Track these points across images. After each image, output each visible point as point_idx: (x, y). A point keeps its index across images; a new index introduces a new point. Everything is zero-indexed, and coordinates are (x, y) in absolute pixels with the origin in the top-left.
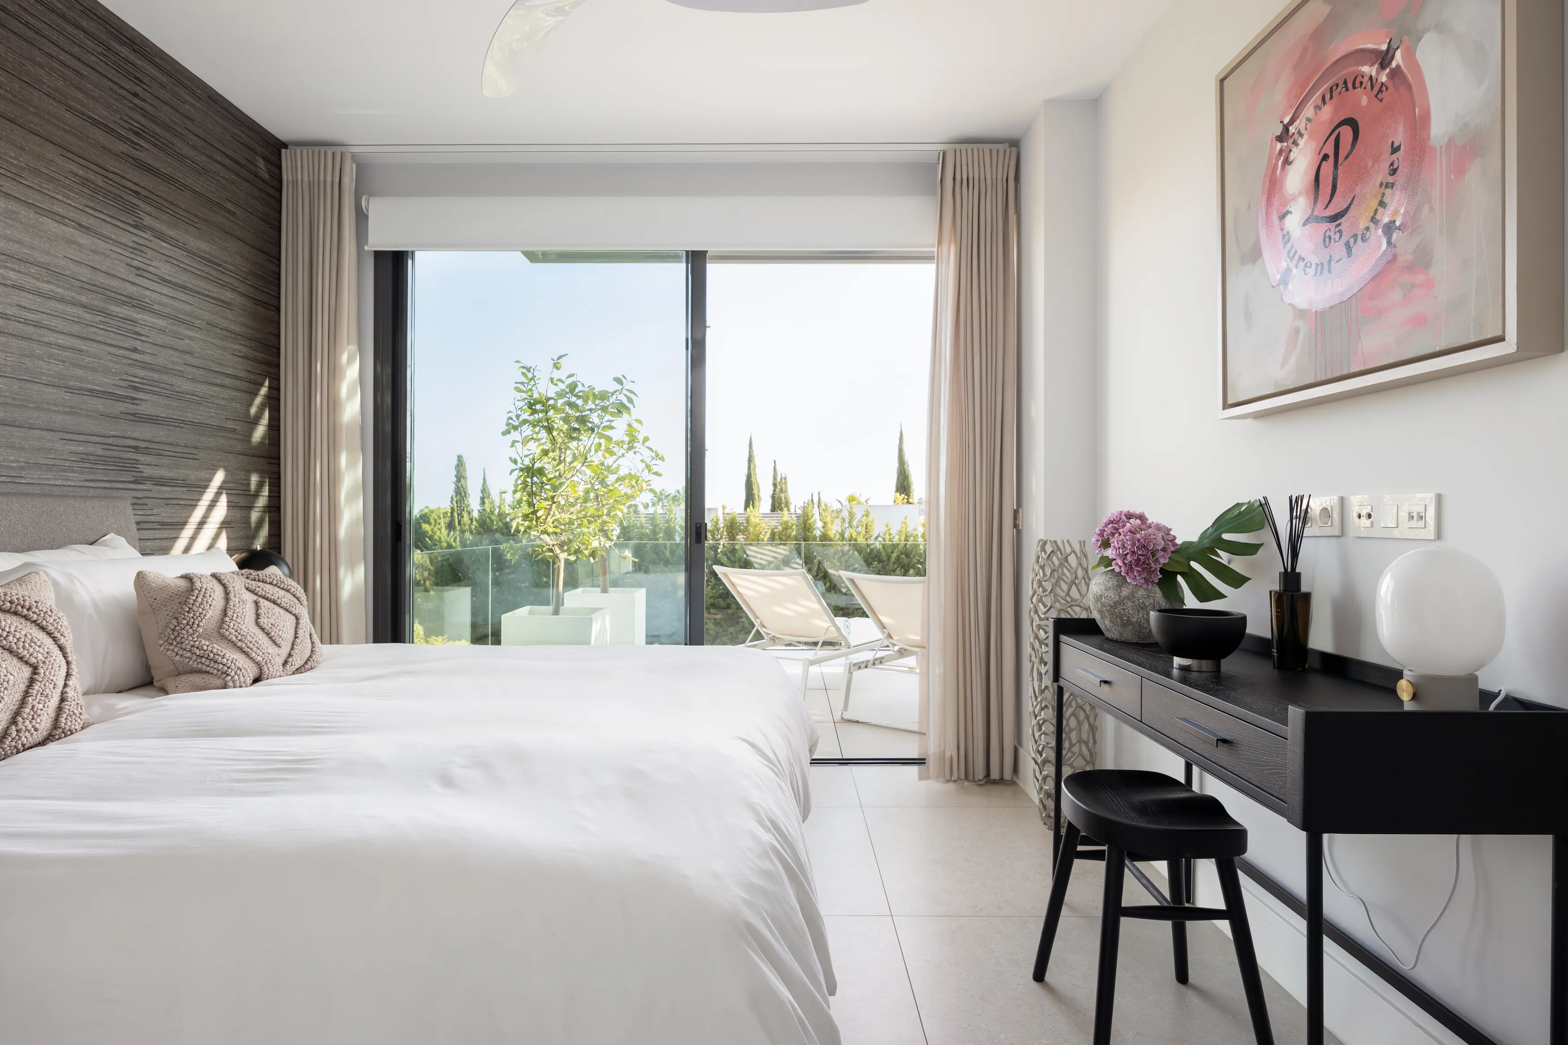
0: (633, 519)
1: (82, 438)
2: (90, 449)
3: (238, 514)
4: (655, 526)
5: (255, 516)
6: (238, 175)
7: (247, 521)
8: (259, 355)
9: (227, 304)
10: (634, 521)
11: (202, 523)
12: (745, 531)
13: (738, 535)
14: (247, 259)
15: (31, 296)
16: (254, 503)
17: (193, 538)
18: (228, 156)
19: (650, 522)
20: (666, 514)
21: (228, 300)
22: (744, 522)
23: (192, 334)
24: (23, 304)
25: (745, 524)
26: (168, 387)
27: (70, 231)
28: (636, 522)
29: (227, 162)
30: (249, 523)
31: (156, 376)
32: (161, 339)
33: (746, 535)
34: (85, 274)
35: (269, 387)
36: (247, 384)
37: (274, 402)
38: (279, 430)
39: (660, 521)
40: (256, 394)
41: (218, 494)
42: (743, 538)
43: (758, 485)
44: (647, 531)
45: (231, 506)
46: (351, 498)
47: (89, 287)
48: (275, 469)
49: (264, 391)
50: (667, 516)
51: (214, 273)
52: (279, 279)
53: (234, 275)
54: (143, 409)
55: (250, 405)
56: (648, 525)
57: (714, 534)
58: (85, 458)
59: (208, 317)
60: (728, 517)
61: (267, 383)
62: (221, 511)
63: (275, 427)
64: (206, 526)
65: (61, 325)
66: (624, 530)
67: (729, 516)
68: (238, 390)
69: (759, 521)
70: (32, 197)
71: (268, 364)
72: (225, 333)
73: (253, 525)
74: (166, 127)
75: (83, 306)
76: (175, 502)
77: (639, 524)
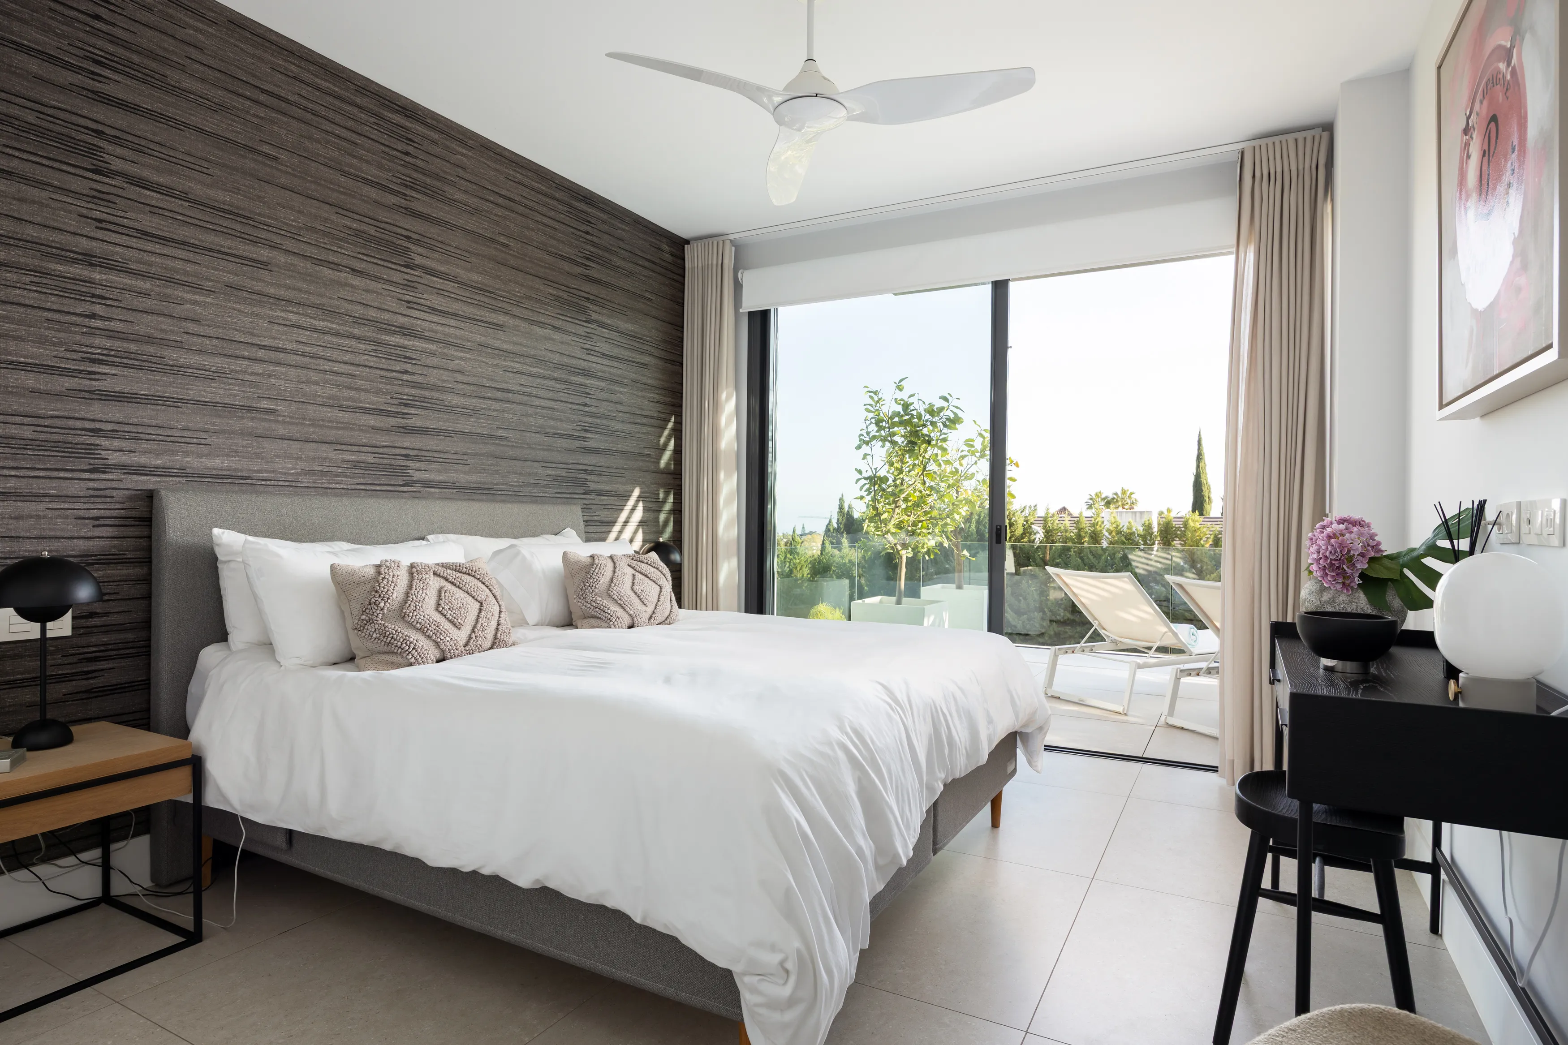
0: (1057, 522)
1: (554, 465)
2: (559, 472)
3: (651, 515)
4: (1080, 530)
5: (662, 517)
6: (653, 271)
7: (657, 520)
8: (668, 399)
9: (645, 365)
10: (1058, 524)
11: (626, 522)
12: (1182, 537)
13: (1173, 541)
14: (660, 331)
15: (526, 377)
16: (662, 507)
17: (620, 532)
18: (647, 260)
19: (1075, 525)
20: (1092, 517)
21: (646, 362)
22: (1181, 526)
23: (621, 389)
24: (522, 383)
25: (1183, 529)
26: (606, 428)
27: (548, 332)
28: (1059, 526)
29: (647, 264)
30: (658, 522)
31: (598, 421)
32: (602, 395)
33: (1183, 541)
34: (557, 358)
35: (675, 422)
36: (659, 421)
37: (678, 434)
38: (681, 454)
39: (1085, 524)
40: (664, 428)
41: (637, 501)
42: (1181, 544)
43: (1209, 486)
44: (1072, 534)
45: (645, 509)
46: (728, 502)
47: (559, 366)
48: (678, 482)
49: (670, 425)
50: (1093, 519)
51: (637, 345)
52: (682, 341)
53: (651, 344)
54: (590, 444)
55: (660, 437)
56: (1073, 528)
57: (1146, 539)
58: (555, 478)
59: (633, 376)
60: (1162, 521)
61: (673, 419)
62: (638, 514)
63: (678, 451)
64: (629, 524)
65: (542, 393)
66: (1048, 533)
67: (1164, 519)
68: (652, 426)
69: (1199, 526)
70: (527, 314)
71: (674, 405)
72: (643, 386)
73: (661, 523)
74: (606, 250)
75: (556, 380)
76: (610, 507)
77: (1062, 528)
